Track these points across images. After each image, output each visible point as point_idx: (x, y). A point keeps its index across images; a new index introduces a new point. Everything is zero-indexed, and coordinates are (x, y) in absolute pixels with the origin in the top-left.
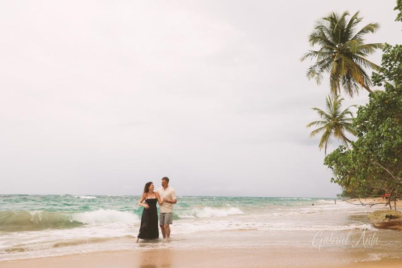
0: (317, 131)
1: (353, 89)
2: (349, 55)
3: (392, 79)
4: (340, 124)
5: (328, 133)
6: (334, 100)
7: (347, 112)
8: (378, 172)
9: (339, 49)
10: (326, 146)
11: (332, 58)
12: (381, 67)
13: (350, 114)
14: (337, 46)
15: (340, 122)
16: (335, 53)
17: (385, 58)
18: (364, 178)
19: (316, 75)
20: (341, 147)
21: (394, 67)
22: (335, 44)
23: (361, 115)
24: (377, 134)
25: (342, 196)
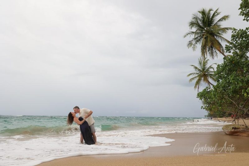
0: (193, 79)
1: (215, 54)
2: (212, 34)
3: (237, 49)
4: (207, 75)
5: (199, 80)
6: (203, 60)
7: (211, 67)
8: (228, 102)
9: (206, 31)
10: (198, 87)
11: (202, 36)
12: (231, 41)
13: (212, 69)
14: (205, 29)
15: (206, 73)
16: (204, 33)
17: (233, 36)
18: (220, 106)
19: (193, 46)
20: (207, 87)
21: (238, 42)
22: (204, 27)
23: (219, 70)
24: (228, 81)
25: (208, 116)
